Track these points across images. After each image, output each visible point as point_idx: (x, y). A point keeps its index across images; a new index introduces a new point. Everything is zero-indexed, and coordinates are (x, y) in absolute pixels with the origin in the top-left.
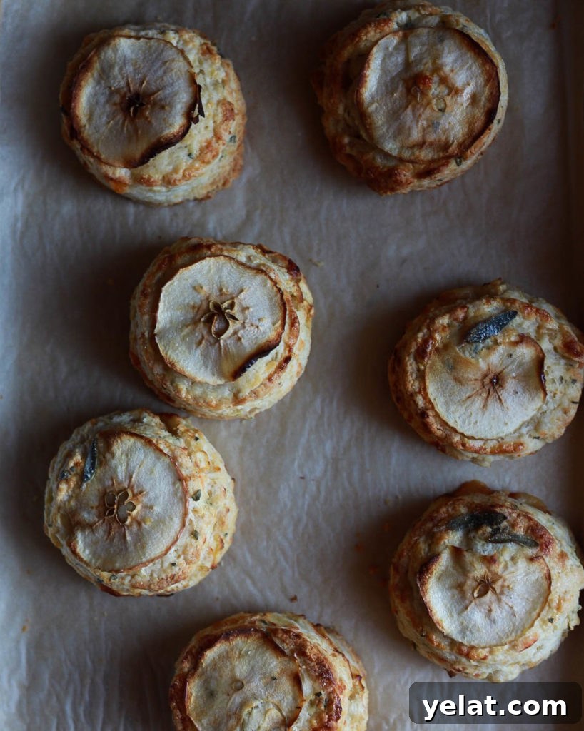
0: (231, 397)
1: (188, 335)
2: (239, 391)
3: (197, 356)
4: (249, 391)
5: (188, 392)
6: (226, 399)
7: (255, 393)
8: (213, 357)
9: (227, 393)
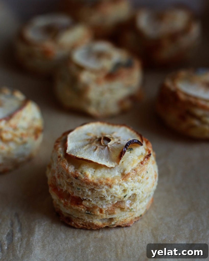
0: (120, 175)
1: (87, 149)
2: (124, 171)
3: (95, 155)
4: (131, 169)
5: (92, 176)
6: (117, 176)
7: (135, 170)
8: (105, 155)
9: (117, 173)
